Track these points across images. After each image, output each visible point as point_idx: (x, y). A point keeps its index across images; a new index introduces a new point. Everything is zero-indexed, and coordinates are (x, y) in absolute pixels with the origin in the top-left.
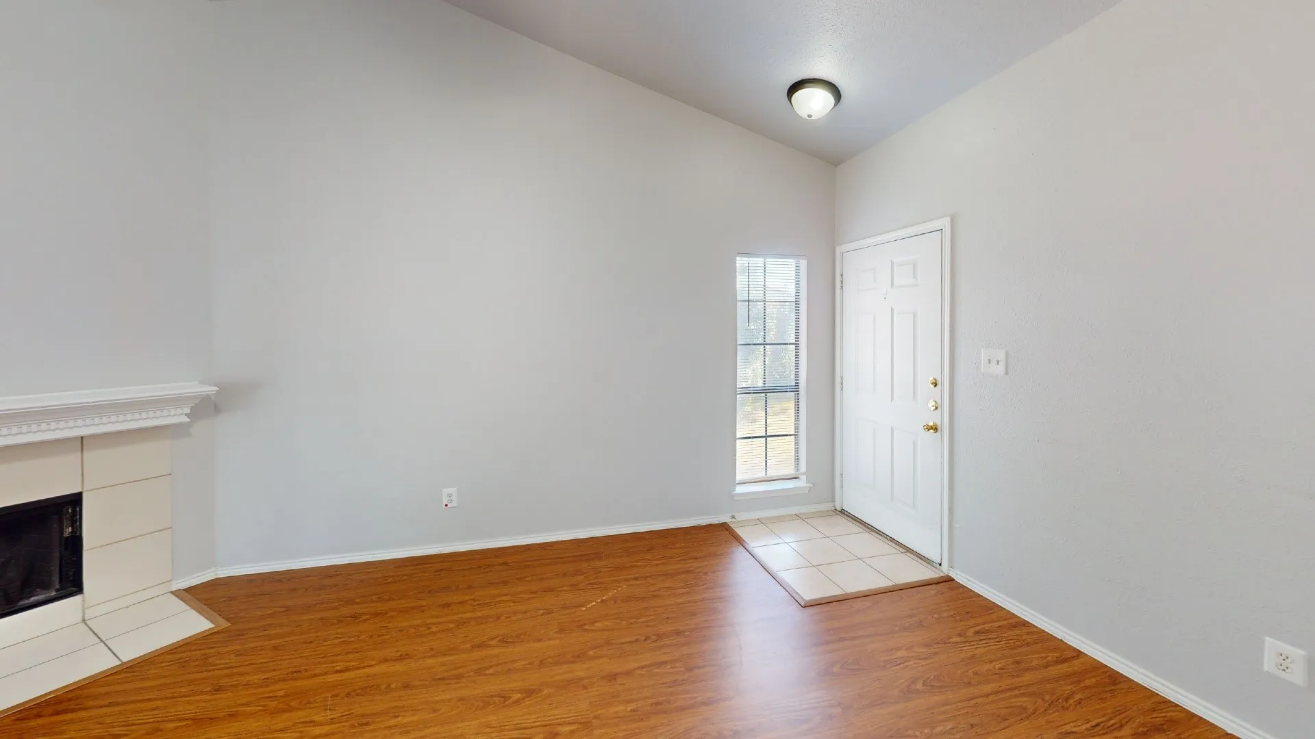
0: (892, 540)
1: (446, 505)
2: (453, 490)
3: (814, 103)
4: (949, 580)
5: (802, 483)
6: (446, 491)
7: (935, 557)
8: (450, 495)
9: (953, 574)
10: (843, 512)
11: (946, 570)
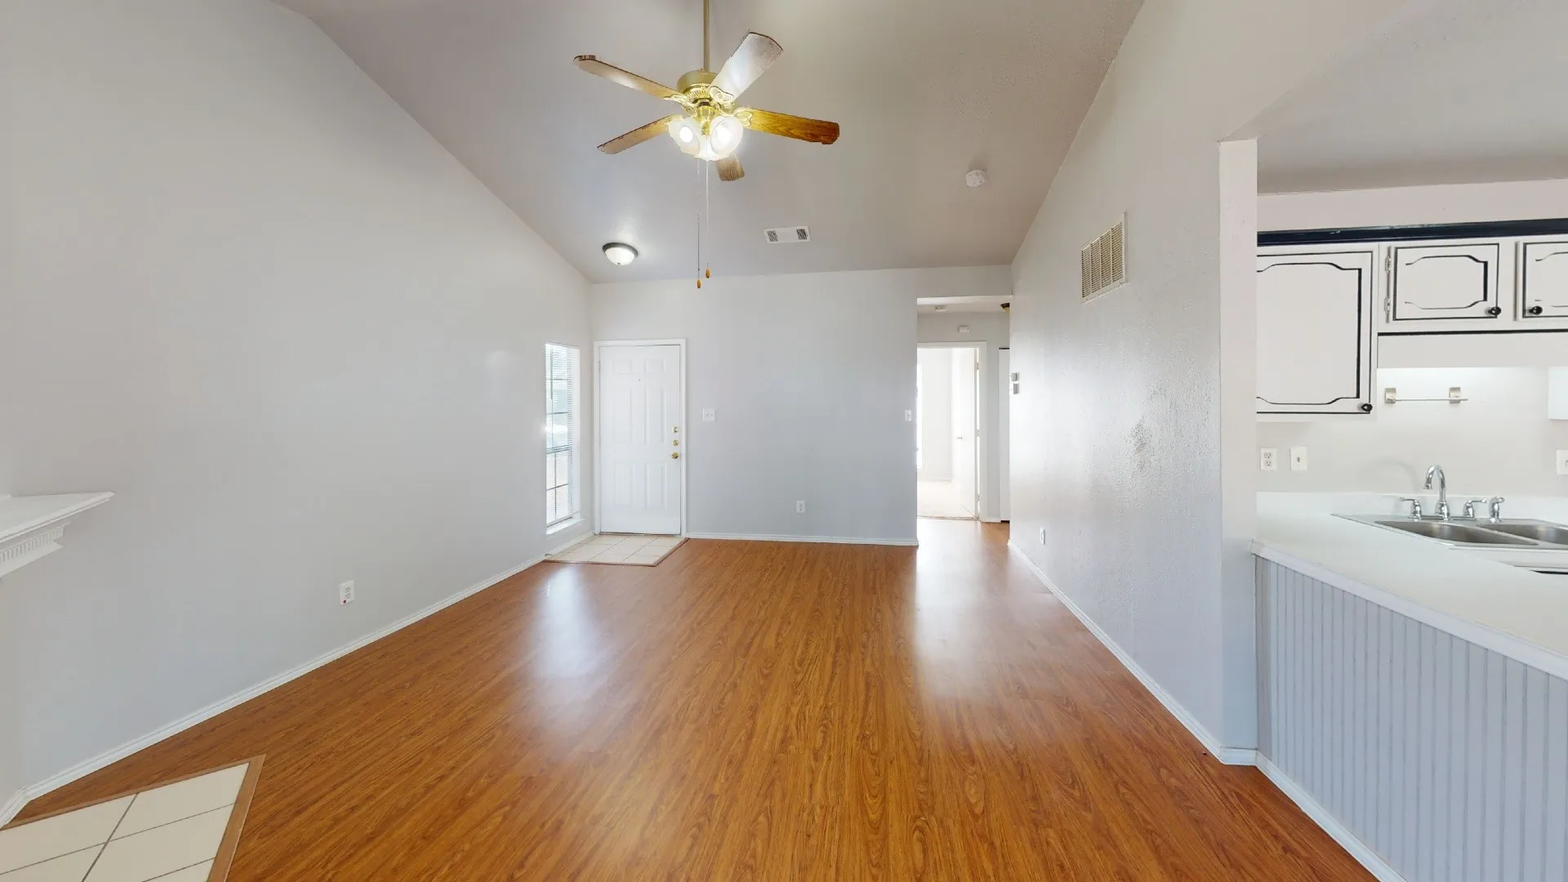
0: (646, 535)
1: (345, 602)
2: (350, 583)
3: (621, 256)
4: (687, 540)
5: (577, 520)
6: (344, 585)
7: (676, 531)
8: (348, 589)
9: (688, 536)
10: (601, 534)
11: (685, 535)
